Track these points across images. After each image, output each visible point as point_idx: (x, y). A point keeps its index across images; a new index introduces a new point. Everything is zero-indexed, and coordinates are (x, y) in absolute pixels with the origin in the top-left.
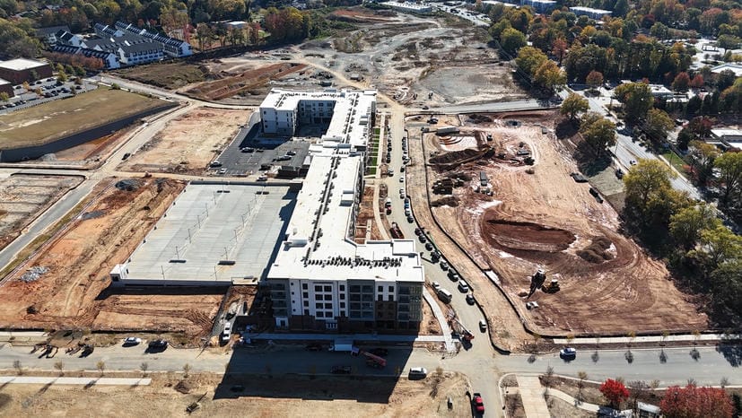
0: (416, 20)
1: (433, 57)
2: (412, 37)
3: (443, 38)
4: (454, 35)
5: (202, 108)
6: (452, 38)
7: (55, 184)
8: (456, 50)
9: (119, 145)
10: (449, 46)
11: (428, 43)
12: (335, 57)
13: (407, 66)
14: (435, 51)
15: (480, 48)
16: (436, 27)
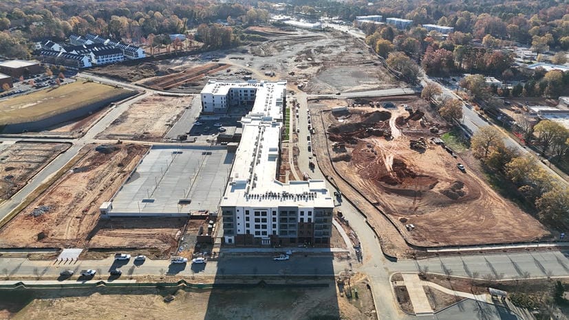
0: (310, 34)
1: (324, 59)
2: (308, 45)
3: (331, 46)
4: (339, 44)
5: (156, 95)
6: (338, 47)
7: (50, 148)
8: (341, 54)
9: (96, 121)
10: (336, 52)
11: (320, 50)
12: (252, 59)
13: (306, 65)
14: (326, 55)
15: (359, 53)
16: (325, 38)
